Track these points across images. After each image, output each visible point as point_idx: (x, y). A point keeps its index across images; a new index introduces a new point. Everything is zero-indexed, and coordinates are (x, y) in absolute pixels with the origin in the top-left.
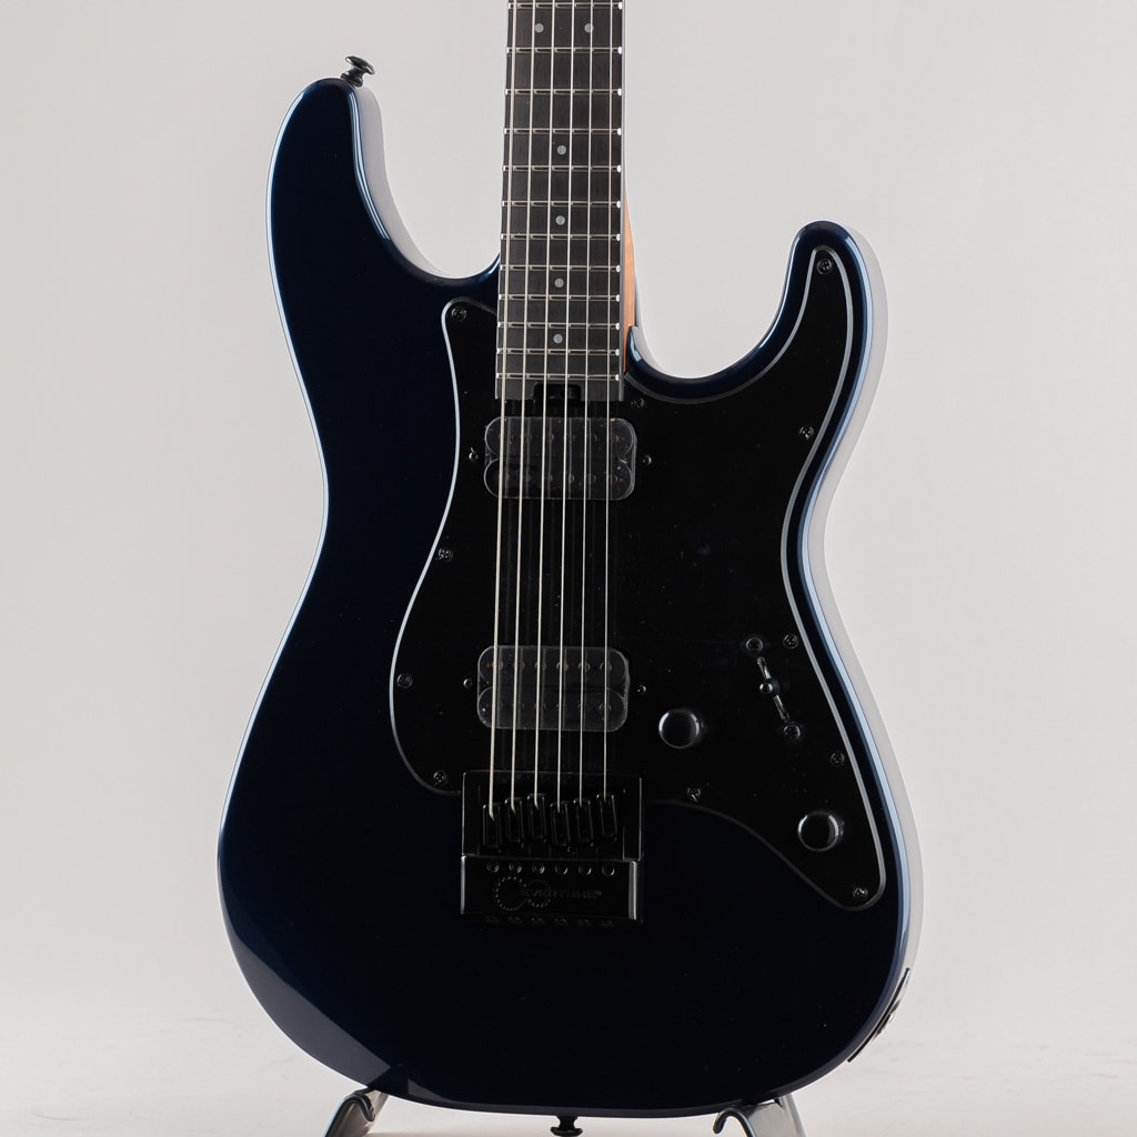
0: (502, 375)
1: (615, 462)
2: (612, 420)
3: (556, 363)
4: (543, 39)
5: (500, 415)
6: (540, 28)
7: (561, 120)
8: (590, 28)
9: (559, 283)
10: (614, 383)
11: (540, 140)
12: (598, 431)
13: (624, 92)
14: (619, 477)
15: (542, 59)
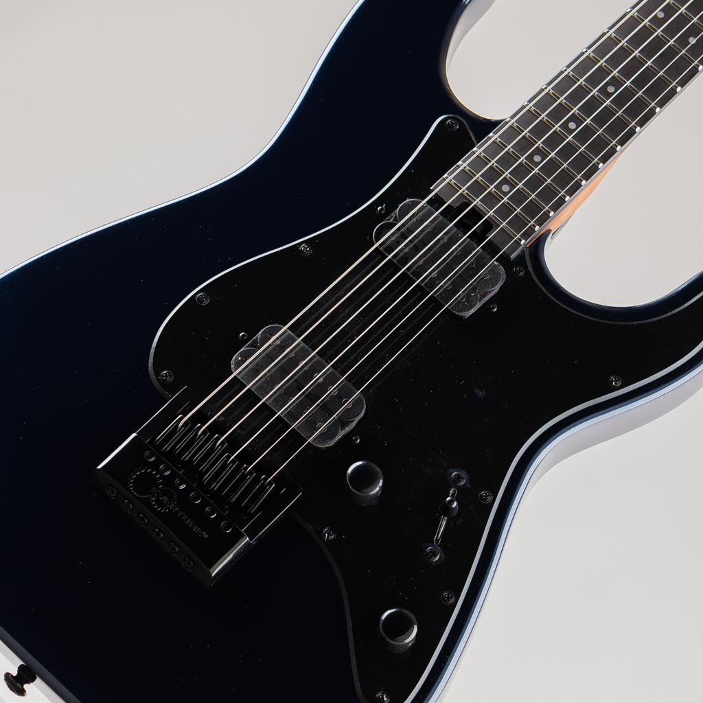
0: (449, 177)
1: (474, 288)
2: (496, 263)
3: (491, 200)
4: (657, 22)
5: (423, 199)
6: (661, 15)
7: (627, 72)
8: (693, 41)
9: (537, 158)
10: (517, 243)
11: (603, 72)
12: (479, 263)
13: (681, 92)
14: (468, 301)
15: (646, 32)
